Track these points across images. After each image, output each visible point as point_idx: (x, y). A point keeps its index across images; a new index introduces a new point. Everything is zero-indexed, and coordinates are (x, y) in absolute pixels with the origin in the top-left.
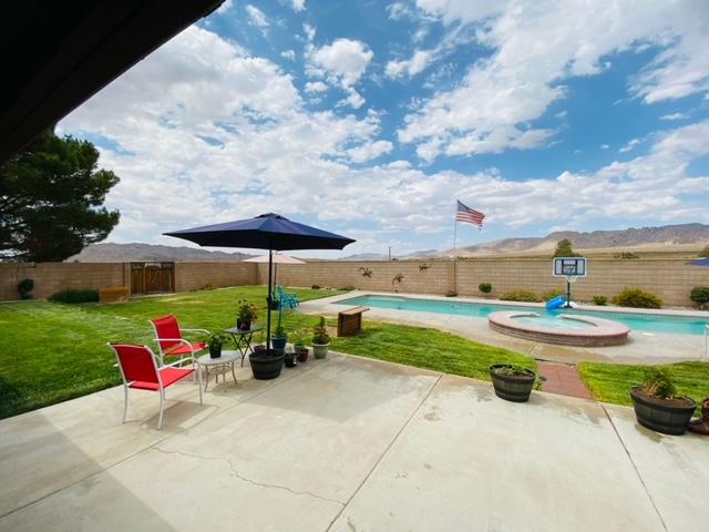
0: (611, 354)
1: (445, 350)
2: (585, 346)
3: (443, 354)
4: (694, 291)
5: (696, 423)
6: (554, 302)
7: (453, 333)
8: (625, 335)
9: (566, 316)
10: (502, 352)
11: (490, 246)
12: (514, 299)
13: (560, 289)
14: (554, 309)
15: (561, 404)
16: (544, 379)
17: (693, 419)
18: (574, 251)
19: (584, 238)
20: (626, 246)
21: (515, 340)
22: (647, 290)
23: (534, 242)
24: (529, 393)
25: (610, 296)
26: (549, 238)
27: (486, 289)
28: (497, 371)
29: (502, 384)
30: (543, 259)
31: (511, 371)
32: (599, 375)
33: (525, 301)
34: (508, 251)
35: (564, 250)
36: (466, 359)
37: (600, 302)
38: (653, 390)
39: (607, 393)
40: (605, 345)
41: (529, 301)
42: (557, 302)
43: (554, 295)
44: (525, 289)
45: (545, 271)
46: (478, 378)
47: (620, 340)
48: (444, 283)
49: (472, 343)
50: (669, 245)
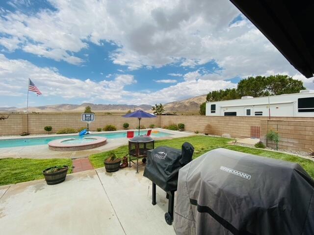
0: (101, 149)
1: (16, 169)
2: (93, 148)
3: (14, 172)
4: (124, 124)
5: (122, 165)
6: (82, 132)
7: (23, 158)
8: (105, 141)
9: (86, 137)
10: (54, 160)
11: (54, 107)
12: (64, 133)
13: (85, 127)
14: (82, 135)
15: (79, 176)
16: (74, 167)
17: (121, 164)
18: (92, 111)
19: (96, 106)
20: (108, 110)
21: (62, 152)
22: (113, 125)
23: (76, 106)
24: (65, 176)
25: (102, 128)
26: (82, 105)
27: (48, 129)
28: (47, 172)
29: (50, 178)
30: (78, 114)
31: (56, 169)
32: (96, 159)
33: (70, 133)
34: (63, 110)
35: (88, 111)
36: (31, 171)
37: (99, 130)
38: (110, 158)
39: (98, 164)
40: (99, 146)
41: (72, 133)
42: (83, 132)
43: (83, 129)
44: (70, 127)
45: (79, 119)
46: (38, 179)
47: (104, 143)
48: (20, 128)
49: (36, 160)
50: (120, 111)
